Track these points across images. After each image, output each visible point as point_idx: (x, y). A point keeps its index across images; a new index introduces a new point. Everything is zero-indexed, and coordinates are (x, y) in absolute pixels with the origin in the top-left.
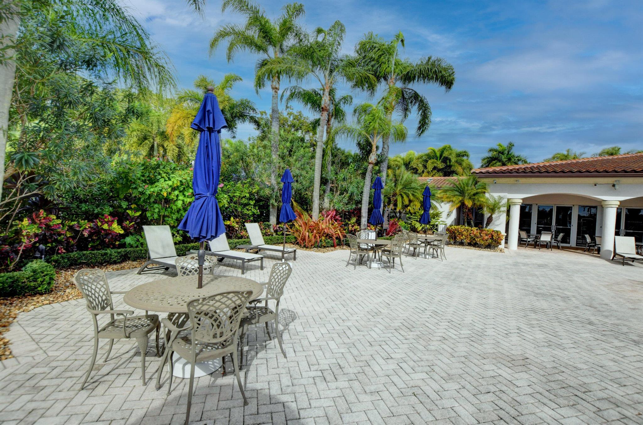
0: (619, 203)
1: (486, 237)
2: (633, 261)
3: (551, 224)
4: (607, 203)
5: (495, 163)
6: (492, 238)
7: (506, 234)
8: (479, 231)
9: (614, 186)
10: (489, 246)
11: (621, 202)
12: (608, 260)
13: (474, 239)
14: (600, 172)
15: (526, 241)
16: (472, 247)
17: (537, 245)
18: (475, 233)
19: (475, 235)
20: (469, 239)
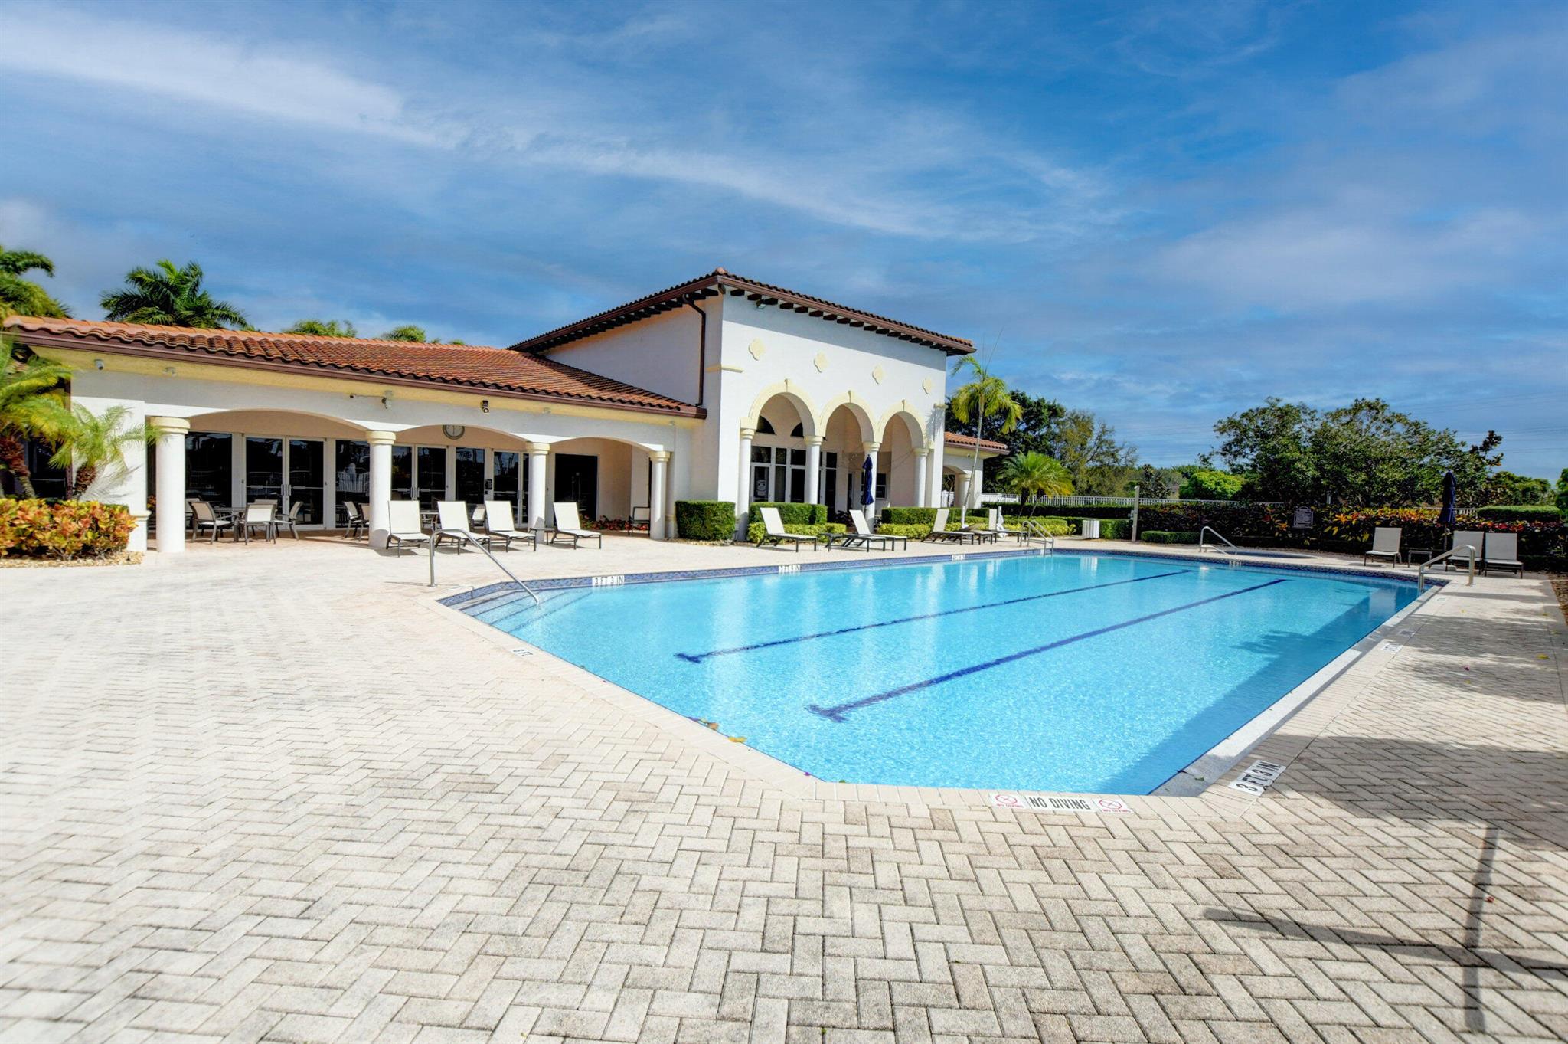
0: (394, 437)
1: (75, 526)
2: (419, 546)
3: (279, 482)
4: (375, 435)
5: (150, 315)
6: (95, 527)
7: (149, 513)
8: (46, 510)
9: (384, 400)
10: (86, 552)
11: (397, 434)
12: (379, 551)
13: (32, 536)
14: (356, 370)
15: (212, 527)
16: (26, 561)
17: (240, 532)
18: (31, 516)
19: (32, 524)
20: (10, 536)
